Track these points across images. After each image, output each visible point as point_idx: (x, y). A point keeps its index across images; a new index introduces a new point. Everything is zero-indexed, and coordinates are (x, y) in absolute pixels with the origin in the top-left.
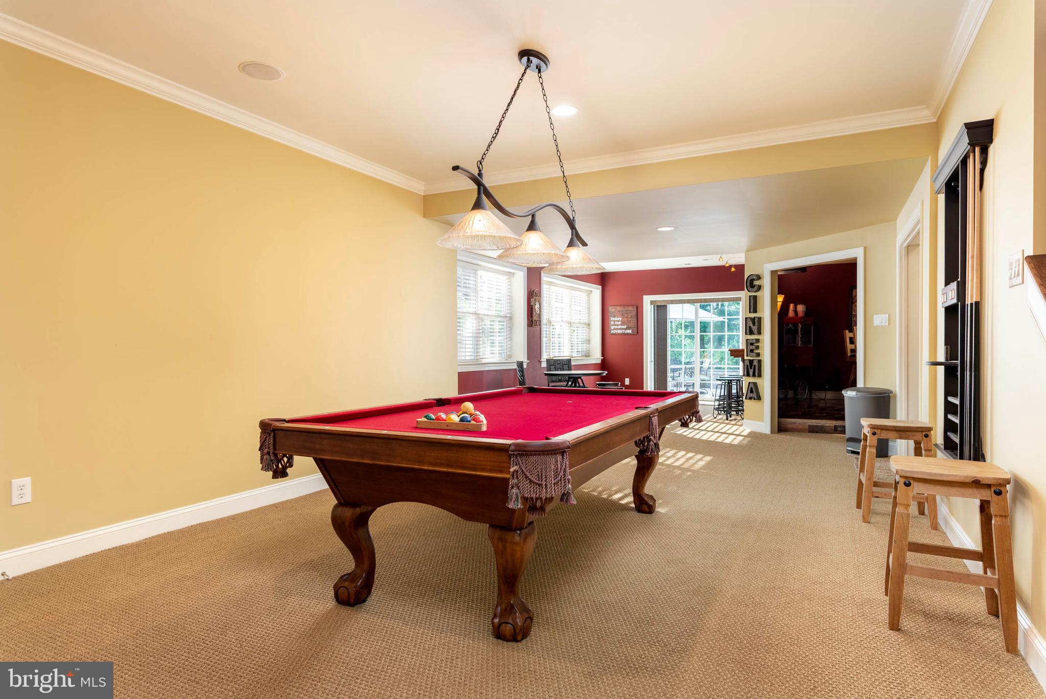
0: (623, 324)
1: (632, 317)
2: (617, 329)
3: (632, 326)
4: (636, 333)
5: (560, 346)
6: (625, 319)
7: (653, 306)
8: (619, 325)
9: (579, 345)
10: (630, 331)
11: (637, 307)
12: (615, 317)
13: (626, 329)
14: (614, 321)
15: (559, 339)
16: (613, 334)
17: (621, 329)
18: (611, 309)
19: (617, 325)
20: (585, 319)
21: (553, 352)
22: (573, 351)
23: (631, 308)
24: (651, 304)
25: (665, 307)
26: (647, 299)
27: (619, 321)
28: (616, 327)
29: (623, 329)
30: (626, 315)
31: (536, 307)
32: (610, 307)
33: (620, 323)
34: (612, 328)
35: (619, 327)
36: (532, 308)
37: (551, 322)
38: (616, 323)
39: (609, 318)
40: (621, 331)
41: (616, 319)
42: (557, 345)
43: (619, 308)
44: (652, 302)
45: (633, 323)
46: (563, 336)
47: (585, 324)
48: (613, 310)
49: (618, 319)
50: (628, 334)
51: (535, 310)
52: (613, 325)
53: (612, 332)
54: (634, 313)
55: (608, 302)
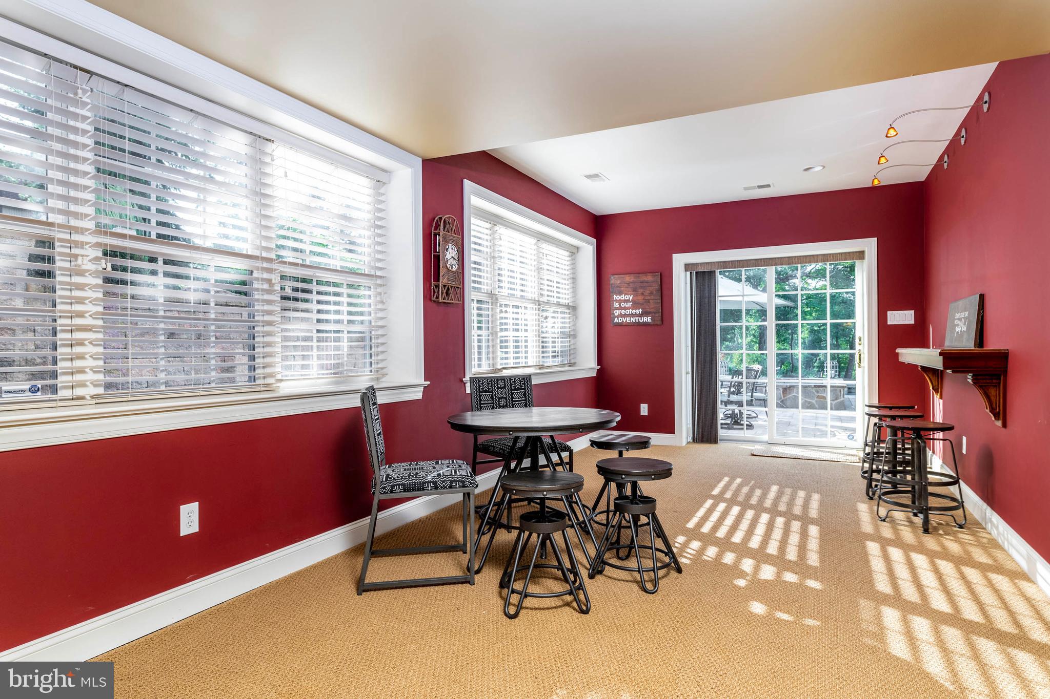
0: (635, 305)
1: (651, 293)
2: (625, 316)
3: (652, 310)
4: (659, 323)
5: (518, 347)
6: (640, 298)
7: (688, 273)
8: (628, 308)
9: (556, 345)
10: (648, 319)
11: (661, 274)
12: (620, 293)
13: (641, 315)
14: (620, 302)
15: (516, 334)
16: (618, 325)
17: (632, 315)
18: (614, 280)
19: (625, 308)
20: (566, 299)
21: (502, 359)
22: (545, 355)
23: (649, 278)
24: (686, 270)
25: (712, 274)
26: (680, 260)
27: (628, 301)
28: (623, 312)
29: (636, 315)
30: (641, 291)
31: (448, 256)
32: (612, 277)
33: (630, 304)
34: (616, 314)
35: (629, 311)
36: (437, 258)
37: (497, 299)
38: (623, 305)
39: (610, 297)
40: (633, 320)
41: (623, 297)
42: (511, 344)
43: (628, 278)
44: (688, 267)
45: (654, 305)
46: (524, 327)
47: (568, 306)
48: (618, 282)
49: (627, 297)
50: (645, 324)
51: (446, 263)
52: (617, 309)
53: (616, 320)
54: (656, 286)
55: (609, 267)
